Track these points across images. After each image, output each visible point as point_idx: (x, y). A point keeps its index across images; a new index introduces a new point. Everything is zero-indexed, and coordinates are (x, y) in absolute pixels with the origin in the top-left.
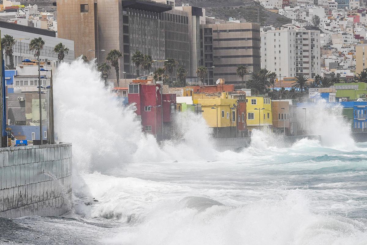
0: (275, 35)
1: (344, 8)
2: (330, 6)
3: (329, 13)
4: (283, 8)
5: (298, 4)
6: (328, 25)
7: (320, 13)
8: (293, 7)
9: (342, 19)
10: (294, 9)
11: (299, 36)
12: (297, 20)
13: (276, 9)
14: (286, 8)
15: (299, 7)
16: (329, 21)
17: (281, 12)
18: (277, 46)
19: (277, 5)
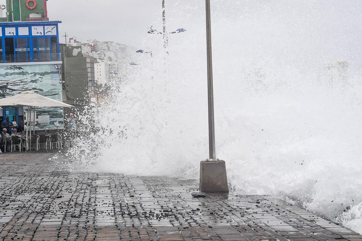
0: (97, 66)
1: (124, 52)
2: (117, 51)
3: (116, 55)
4: (91, 52)
5: (99, 50)
6: (116, 61)
7: (112, 55)
8: (97, 52)
9: (124, 58)
10: (97, 53)
11: (110, 66)
12: (100, 59)
13: (87, 53)
14: (93, 52)
15: (100, 52)
16: (116, 59)
17: (91, 54)
18: (99, 72)
19: (88, 51)
